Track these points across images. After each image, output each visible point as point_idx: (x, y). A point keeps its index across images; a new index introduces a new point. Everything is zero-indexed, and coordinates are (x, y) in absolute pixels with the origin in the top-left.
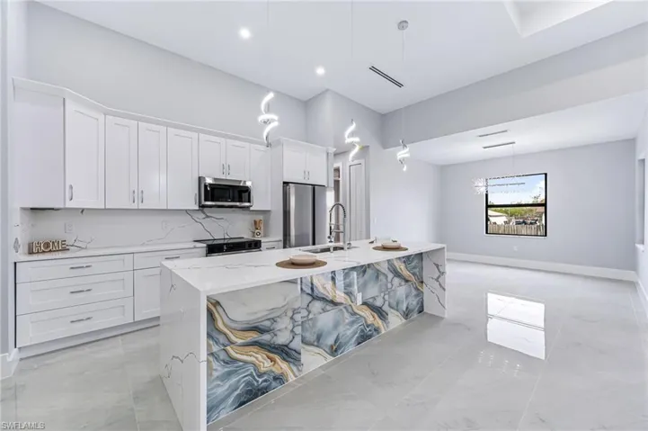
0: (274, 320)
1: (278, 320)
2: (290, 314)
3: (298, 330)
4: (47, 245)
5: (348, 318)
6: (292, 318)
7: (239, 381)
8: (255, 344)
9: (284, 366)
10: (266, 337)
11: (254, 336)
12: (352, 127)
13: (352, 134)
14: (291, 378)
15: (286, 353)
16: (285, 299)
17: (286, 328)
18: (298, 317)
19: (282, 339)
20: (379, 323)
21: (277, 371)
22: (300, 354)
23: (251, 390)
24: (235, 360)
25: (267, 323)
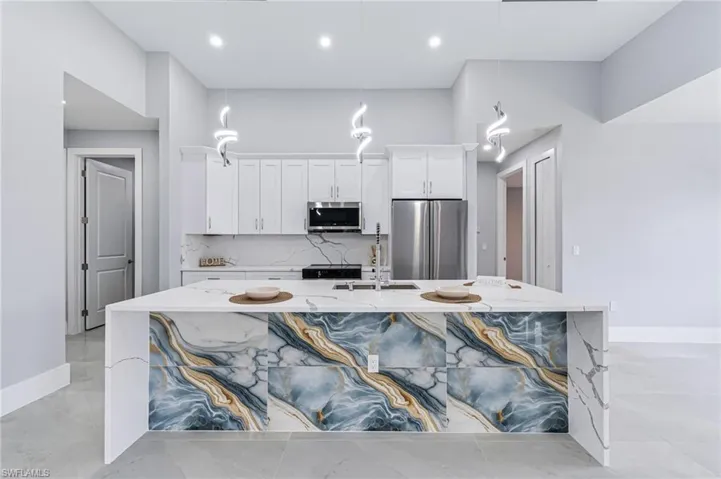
0: (231, 355)
1: (238, 356)
2: (252, 353)
3: (263, 375)
4: (210, 261)
5: (350, 386)
6: (254, 359)
7: (191, 404)
8: (210, 373)
9: (244, 411)
10: (221, 371)
11: (208, 365)
14: (253, 428)
15: (246, 395)
16: (246, 335)
17: (247, 368)
18: (263, 361)
19: (240, 378)
20: (419, 410)
21: (234, 412)
22: (266, 405)
23: (204, 420)
24: (186, 382)
25: (224, 357)
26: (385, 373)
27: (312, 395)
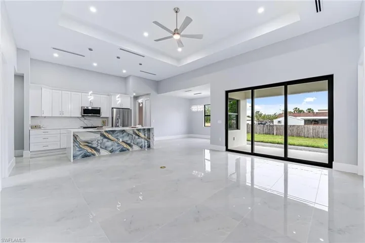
0: (92, 141)
2: (97, 141)
3: (99, 145)
4: (36, 126)
5: (116, 145)
7: (83, 152)
8: (87, 145)
9: (95, 152)
10: (90, 145)
11: (87, 144)
12: (118, 96)
13: (118, 98)
14: (97, 155)
15: (95, 149)
16: (95, 137)
17: (95, 143)
18: (99, 142)
19: (94, 146)
20: (129, 147)
21: (93, 153)
22: (100, 150)
23: (86, 155)
24: (81, 148)
25: (90, 142)
26: (123, 142)
27: (109, 147)
